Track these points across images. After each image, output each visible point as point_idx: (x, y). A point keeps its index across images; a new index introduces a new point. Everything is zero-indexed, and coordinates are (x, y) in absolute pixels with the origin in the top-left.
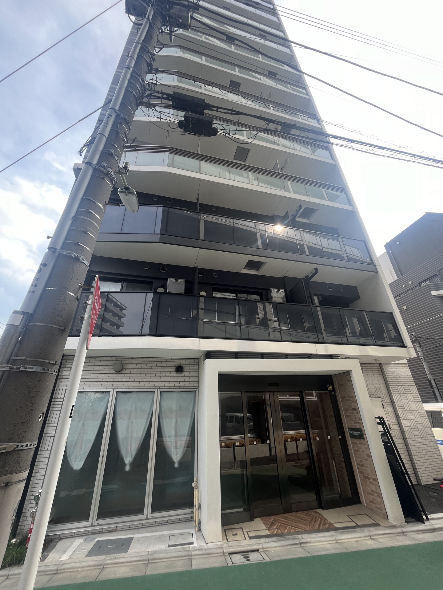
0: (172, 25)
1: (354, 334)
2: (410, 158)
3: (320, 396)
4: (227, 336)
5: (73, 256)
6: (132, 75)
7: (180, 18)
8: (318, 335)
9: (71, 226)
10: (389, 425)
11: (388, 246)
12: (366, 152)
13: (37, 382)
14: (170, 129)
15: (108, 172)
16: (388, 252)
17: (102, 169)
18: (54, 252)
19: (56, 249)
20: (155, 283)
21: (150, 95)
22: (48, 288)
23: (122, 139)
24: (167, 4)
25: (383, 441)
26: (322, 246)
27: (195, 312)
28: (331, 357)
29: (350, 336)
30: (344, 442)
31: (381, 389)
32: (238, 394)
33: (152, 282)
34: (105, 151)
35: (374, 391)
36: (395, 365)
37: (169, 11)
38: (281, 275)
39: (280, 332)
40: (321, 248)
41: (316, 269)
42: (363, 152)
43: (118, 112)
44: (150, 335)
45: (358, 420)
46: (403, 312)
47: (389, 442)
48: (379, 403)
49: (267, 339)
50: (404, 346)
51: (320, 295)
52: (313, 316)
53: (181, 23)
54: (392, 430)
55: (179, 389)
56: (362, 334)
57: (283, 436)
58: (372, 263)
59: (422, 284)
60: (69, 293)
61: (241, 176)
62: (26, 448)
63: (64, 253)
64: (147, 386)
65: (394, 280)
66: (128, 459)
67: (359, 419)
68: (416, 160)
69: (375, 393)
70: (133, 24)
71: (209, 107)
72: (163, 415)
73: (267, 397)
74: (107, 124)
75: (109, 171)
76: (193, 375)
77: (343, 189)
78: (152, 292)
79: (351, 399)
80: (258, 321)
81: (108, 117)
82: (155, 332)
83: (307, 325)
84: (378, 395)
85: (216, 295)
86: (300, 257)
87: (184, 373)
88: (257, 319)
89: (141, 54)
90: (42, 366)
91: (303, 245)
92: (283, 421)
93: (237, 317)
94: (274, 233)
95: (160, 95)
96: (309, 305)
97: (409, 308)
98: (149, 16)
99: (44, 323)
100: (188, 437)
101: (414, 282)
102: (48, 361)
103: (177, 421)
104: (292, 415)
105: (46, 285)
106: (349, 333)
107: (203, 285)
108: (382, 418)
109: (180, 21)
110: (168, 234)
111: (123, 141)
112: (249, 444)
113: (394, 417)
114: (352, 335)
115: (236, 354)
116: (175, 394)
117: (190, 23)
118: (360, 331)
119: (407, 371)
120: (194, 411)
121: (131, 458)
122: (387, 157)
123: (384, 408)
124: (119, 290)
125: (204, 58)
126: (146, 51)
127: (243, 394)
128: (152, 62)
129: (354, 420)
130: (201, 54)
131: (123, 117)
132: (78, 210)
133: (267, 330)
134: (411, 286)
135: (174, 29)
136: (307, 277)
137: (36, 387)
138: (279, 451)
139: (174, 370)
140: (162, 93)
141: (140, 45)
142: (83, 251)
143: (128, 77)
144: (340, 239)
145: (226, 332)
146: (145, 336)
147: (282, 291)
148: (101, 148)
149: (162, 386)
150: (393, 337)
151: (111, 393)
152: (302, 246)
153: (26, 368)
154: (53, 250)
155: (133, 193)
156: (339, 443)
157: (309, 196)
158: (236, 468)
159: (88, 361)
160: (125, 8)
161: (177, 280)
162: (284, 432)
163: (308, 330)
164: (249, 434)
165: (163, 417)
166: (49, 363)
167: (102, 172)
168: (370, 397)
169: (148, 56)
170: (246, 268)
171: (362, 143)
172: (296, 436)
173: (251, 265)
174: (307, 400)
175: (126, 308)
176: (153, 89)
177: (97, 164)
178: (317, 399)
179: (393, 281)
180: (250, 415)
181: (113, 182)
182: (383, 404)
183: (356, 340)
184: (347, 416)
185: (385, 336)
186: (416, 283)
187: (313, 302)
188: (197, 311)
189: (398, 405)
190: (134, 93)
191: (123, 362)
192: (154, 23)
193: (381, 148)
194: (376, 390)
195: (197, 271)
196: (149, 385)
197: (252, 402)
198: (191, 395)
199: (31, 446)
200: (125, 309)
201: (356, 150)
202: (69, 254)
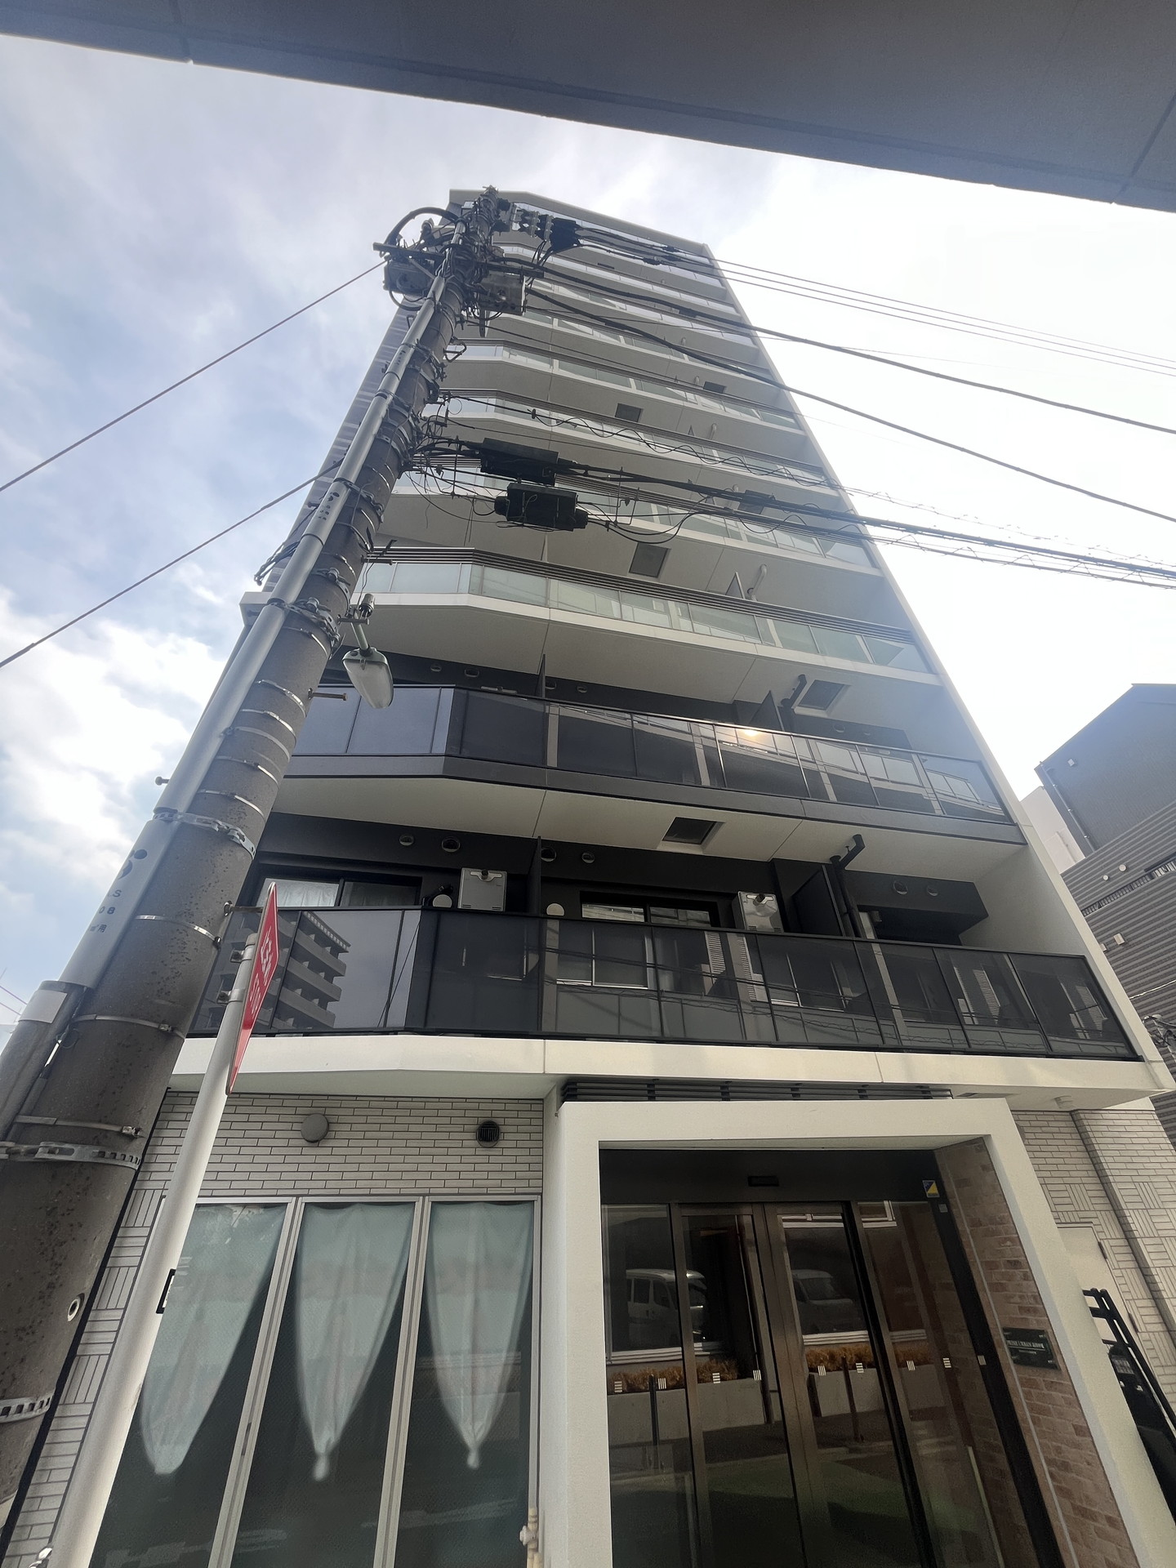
0: (485, 306)
1: (985, 1019)
2: (1067, 565)
3: (903, 1215)
4: (623, 1033)
5: (217, 830)
6: (391, 410)
7: (503, 293)
8: (881, 1022)
9: (219, 753)
10: (1130, 1316)
11: (1046, 770)
12: (953, 554)
13: (78, 1193)
14: (476, 517)
15: (320, 619)
16: (1047, 787)
17: (307, 613)
18: (168, 821)
19: (176, 811)
20: (428, 883)
21: (431, 447)
22: (142, 917)
23: (360, 545)
24: (476, 268)
25: (1120, 1377)
26: (866, 774)
27: (533, 959)
28: (924, 1092)
29: (974, 1025)
30: (994, 1378)
31: (1088, 1196)
32: (658, 1211)
33: (421, 879)
34: (318, 571)
35: (1067, 1201)
36: (1117, 1116)
37: (480, 281)
38: (764, 856)
39: (772, 1013)
40: (864, 779)
41: (858, 838)
42: (946, 553)
43: (354, 486)
44: (409, 1030)
45: (1032, 1300)
46: (1117, 953)
47: (1139, 1380)
48: (1085, 1239)
49: (739, 1039)
50: (1133, 1056)
51: (875, 908)
52: (864, 968)
53: (505, 302)
54: (1144, 1336)
55: (487, 1194)
56: (1007, 1019)
57: (802, 1351)
58: (1007, 819)
59: (1156, 871)
60: (196, 928)
61: (650, 608)
62: (17, 1417)
63: (195, 823)
64: (393, 1187)
65: (1075, 861)
66: (324, 1438)
67: (1035, 1298)
68: (1081, 568)
69: (1070, 1208)
70: (398, 307)
71: (566, 469)
72: (438, 1280)
73: (747, 1220)
74: (327, 513)
75: (324, 618)
76: (526, 1152)
77: (907, 634)
78: (420, 907)
79: (1000, 1227)
80: (708, 983)
81: (331, 499)
82: (423, 1022)
83: (848, 992)
84: (1081, 1214)
85: (591, 912)
86: (813, 807)
87: (502, 1144)
88: (704, 978)
89: (414, 366)
90: (98, 1144)
91: (818, 773)
92: (800, 1297)
93: (650, 972)
94: (740, 743)
95: (453, 447)
96: (846, 938)
97: (1129, 940)
98: (434, 293)
99: (121, 1016)
100: (512, 1354)
101: (1132, 868)
102: (117, 1129)
103: (476, 1302)
104: (825, 1275)
105: (140, 908)
106: (972, 1017)
107: (556, 885)
108: (1104, 1294)
109: (502, 300)
110: (465, 753)
111: (362, 547)
112: (700, 1381)
113: (1140, 1286)
114: (979, 1021)
115: (649, 1085)
116: (473, 1213)
117: (526, 301)
118: (1001, 1009)
119: (1157, 1135)
120: (530, 1265)
121: (333, 1433)
122: (1009, 563)
123: (1105, 1257)
124: (332, 904)
125: (556, 362)
126: (424, 359)
127: (675, 1210)
128: (438, 381)
129: (1019, 1300)
130: (549, 355)
131: (365, 496)
132: (239, 714)
133: (736, 1010)
134: (1126, 877)
135: (488, 314)
136: (835, 859)
137: (72, 1210)
138: (794, 1402)
139: (472, 1136)
140: (457, 441)
141: (412, 350)
142: (243, 815)
143: (383, 413)
144: (914, 757)
145: (620, 1014)
146: (395, 1033)
147: (770, 898)
148: (309, 565)
149: (436, 1186)
150: (1099, 1027)
151: (290, 1208)
152: (814, 775)
153: (52, 1152)
154: (167, 815)
155: (381, 663)
156: (979, 1382)
157: (823, 653)
158: (662, 1467)
159: (232, 1110)
160: (384, 279)
161: (485, 874)
162: (804, 1337)
163: (852, 1008)
164: (696, 1345)
165: (438, 1289)
166: (120, 1133)
167: (308, 620)
168: (1059, 1221)
169: (429, 370)
170: (669, 838)
171: (942, 534)
172: (845, 1350)
173: (683, 829)
174: (866, 1225)
175: (349, 946)
176: (438, 434)
177: (296, 603)
178: (894, 1224)
179: (1074, 864)
180: (697, 1275)
181: (333, 642)
182: (1100, 1244)
183: (990, 1037)
184: (997, 1287)
185: (1075, 1024)
186: (1138, 870)
187: (857, 931)
188: (540, 957)
189: (1150, 1249)
190: (394, 445)
191: (328, 1111)
192: (445, 306)
193: (990, 543)
194: (1071, 1195)
195: (540, 850)
196: (401, 1184)
197: (703, 1233)
198: (519, 1214)
199: (32, 1409)
200: (345, 951)
201: (929, 550)
202: (208, 825)
